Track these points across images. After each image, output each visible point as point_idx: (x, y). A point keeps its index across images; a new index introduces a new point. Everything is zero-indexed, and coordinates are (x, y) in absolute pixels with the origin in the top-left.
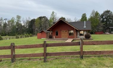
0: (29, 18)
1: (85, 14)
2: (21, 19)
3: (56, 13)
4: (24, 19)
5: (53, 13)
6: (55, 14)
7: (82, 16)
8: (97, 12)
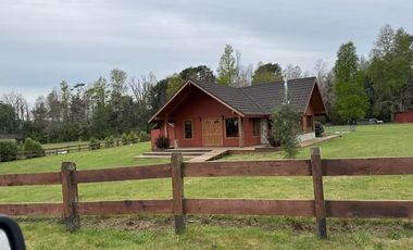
0: (151, 76)
1: (351, 44)
2: (127, 82)
3: (237, 51)
4: (136, 82)
5: (228, 51)
6: (233, 54)
7: (339, 55)
8: (400, 32)
